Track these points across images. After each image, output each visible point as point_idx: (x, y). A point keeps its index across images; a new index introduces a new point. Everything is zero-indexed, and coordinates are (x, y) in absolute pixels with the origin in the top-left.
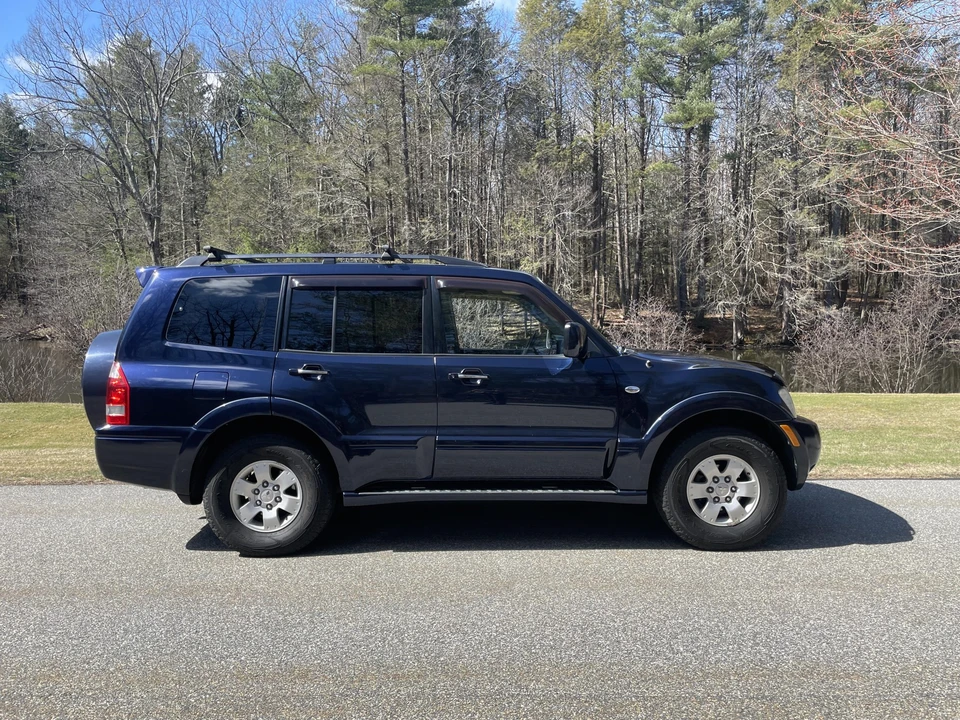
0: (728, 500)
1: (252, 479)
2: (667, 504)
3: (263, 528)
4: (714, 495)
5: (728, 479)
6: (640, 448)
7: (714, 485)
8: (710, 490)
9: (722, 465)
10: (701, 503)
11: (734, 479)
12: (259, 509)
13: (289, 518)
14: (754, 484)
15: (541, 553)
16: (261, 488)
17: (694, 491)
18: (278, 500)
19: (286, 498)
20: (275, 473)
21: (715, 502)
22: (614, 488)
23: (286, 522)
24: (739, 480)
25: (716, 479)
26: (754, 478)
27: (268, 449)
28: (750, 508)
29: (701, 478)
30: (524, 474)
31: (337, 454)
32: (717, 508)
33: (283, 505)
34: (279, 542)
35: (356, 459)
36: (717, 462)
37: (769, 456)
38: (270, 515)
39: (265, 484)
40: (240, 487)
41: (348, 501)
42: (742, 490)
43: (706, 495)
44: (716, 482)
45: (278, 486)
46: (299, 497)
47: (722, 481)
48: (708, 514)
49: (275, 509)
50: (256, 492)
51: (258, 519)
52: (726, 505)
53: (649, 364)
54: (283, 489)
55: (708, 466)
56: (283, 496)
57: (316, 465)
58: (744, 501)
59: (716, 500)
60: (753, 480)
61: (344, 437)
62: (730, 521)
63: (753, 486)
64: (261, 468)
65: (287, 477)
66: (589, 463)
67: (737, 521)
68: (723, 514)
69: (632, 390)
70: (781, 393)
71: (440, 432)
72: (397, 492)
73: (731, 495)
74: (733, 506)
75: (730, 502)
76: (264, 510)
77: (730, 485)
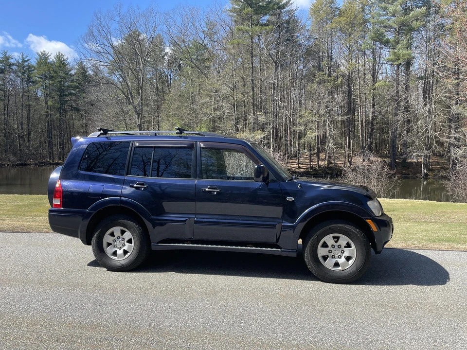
0: (340, 257)
1: (112, 234)
2: (307, 258)
3: (116, 258)
4: (332, 254)
5: (339, 246)
6: (293, 228)
7: (332, 249)
8: (330, 251)
9: (337, 239)
10: (325, 258)
11: (343, 246)
12: (116, 249)
13: (129, 254)
14: (353, 250)
15: (243, 278)
16: (117, 239)
17: (321, 252)
18: (124, 245)
19: (127, 244)
20: (123, 232)
21: (333, 258)
22: (281, 248)
23: (127, 256)
24: (345, 247)
25: (333, 246)
26: (353, 247)
27: (119, 221)
28: (351, 262)
29: (325, 245)
31: (149, 225)
32: (334, 261)
33: (125, 248)
34: (123, 265)
35: (158, 228)
36: (334, 237)
37: (360, 236)
38: (120, 252)
39: (119, 238)
40: (107, 238)
41: (153, 248)
42: (347, 252)
43: (328, 254)
44: (333, 248)
45: (124, 239)
46: (133, 245)
47: (336, 247)
48: (329, 264)
49: (122, 249)
50: (115, 241)
51: (115, 253)
52: (338, 260)
53: (300, 186)
54: (126, 240)
55: (329, 239)
57: (140, 230)
58: (348, 259)
59: (333, 257)
60: (353, 248)
61: (152, 217)
62: (340, 268)
63: (352, 251)
64: (117, 230)
65: (128, 235)
66: (269, 235)
67: (344, 269)
68: (337, 265)
69: (290, 199)
70: (369, 203)
71: (197, 216)
72: (176, 244)
73: (341, 255)
74: (342, 261)
75: (340, 258)
76: (118, 250)
77: (340, 250)
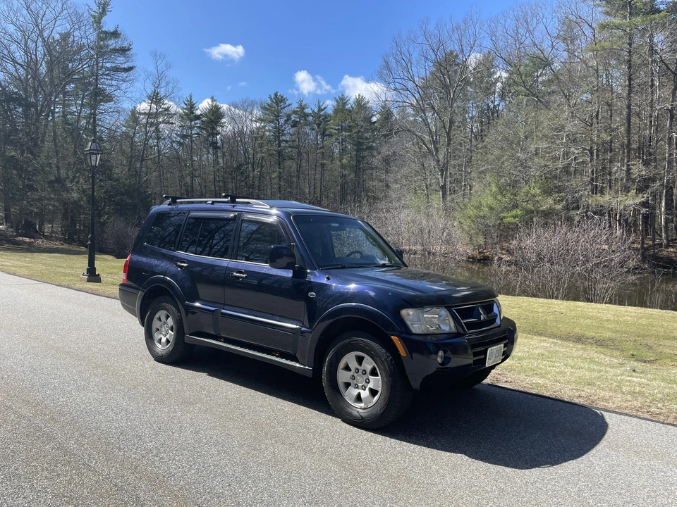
4: (355, 382)
7: (355, 375)
10: (347, 386)
11: (367, 373)
12: (161, 336)
13: (169, 344)
14: (379, 380)
18: (167, 333)
22: (299, 363)
23: (168, 346)
24: (371, 374)
25: (364, 372)
27: (164, 304)
33: (168, 336)
34: (164, 355)
35: (190, 315)
36: (356, 357)
39: (164, 323)
40: (156, 324)
41: (186, 340)
42: (372, 383)
43: (350, 381)
44: (357, 372)
47: (360, 372)
48: (350, 396)
49: (166, 337)
51: (160, 341)
52: (361, 391)
53: (327, 278)
55: (351, 359)
57: (177, 315)
58: (374, 392)
59: (356, 386)
60: (379, 377)
61: (186, 303)
62: (362, 405)
64: (162, 314)
65: (170, 321)
67: (366, 406)
68: (359, 399)
69: (312, 295)
70: (404, 312)
71: (226, 307)
72: (206, 340)
73: (366, 385)
74: (365, 394)
75: (365, 390)
76: (163, 337)
77: (365, 377)
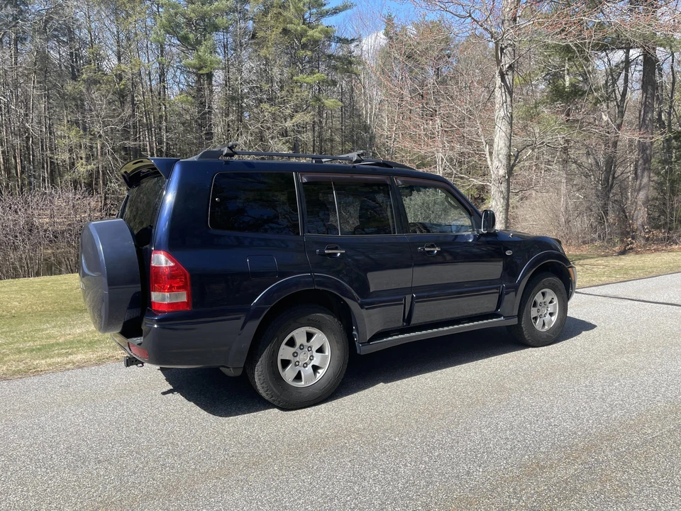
0: (545, 315)
1: (292, 343)
3: (303, 383)
4: (540, 314)
5: (545, 303)
6: (516, 288)
7: (540, 308)
8: (538, 310)
10: (535, 320)
12: (298, 368)
13: (320, 371)
16: (299, 351)
18: (311, 358)
19: (318, 356)
22: (500, 317)
24: (550, 303)
26: (556, 301)
28: (554, 318)
29: (535, 304)
30: (457, 315)
33: (316, 362)
36: (542, 294)
38: (307, 372)
39: (302, 347)
40: (283, 353)
41: (361, 351)
42: (552, 308)
43: (537, 314)
44: (541, 306)
45: (311, 347)
46: (328, 353)
47: (543, 305)
49: (310, 367)
50: (295, 354)
52: (544, 318)
53: (512, 236)
54: (314, 349)
56: (315, 354)
58: (551, 314)
59: (541, 316)
61: (361, 301)
62: (546, 327)
63: (555, 306)
64: (299, 334)
67: (550, 327)
68: (543, 324)
69: (508, 253)
73: (547, 312)
74: (548, 319)
76: (302, 368)
77: (546, 307)
